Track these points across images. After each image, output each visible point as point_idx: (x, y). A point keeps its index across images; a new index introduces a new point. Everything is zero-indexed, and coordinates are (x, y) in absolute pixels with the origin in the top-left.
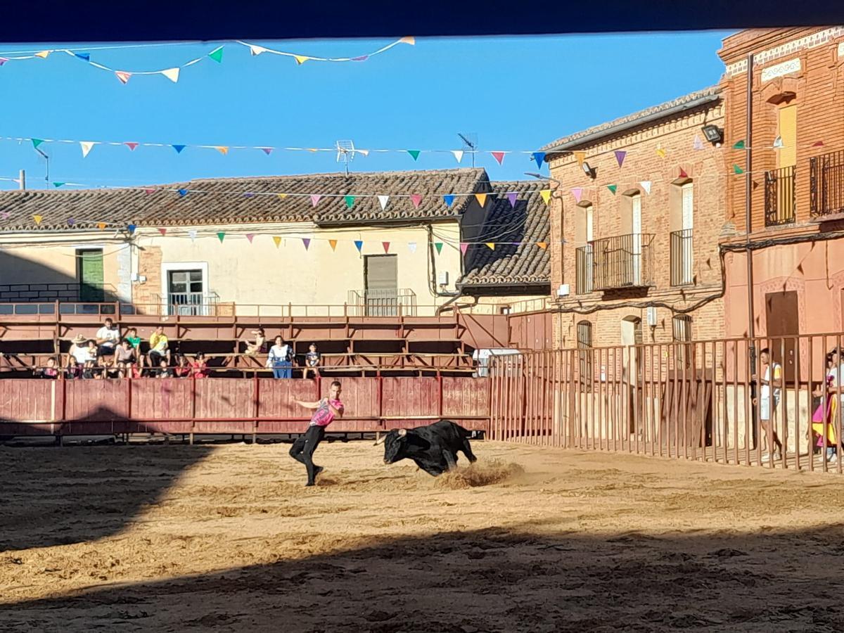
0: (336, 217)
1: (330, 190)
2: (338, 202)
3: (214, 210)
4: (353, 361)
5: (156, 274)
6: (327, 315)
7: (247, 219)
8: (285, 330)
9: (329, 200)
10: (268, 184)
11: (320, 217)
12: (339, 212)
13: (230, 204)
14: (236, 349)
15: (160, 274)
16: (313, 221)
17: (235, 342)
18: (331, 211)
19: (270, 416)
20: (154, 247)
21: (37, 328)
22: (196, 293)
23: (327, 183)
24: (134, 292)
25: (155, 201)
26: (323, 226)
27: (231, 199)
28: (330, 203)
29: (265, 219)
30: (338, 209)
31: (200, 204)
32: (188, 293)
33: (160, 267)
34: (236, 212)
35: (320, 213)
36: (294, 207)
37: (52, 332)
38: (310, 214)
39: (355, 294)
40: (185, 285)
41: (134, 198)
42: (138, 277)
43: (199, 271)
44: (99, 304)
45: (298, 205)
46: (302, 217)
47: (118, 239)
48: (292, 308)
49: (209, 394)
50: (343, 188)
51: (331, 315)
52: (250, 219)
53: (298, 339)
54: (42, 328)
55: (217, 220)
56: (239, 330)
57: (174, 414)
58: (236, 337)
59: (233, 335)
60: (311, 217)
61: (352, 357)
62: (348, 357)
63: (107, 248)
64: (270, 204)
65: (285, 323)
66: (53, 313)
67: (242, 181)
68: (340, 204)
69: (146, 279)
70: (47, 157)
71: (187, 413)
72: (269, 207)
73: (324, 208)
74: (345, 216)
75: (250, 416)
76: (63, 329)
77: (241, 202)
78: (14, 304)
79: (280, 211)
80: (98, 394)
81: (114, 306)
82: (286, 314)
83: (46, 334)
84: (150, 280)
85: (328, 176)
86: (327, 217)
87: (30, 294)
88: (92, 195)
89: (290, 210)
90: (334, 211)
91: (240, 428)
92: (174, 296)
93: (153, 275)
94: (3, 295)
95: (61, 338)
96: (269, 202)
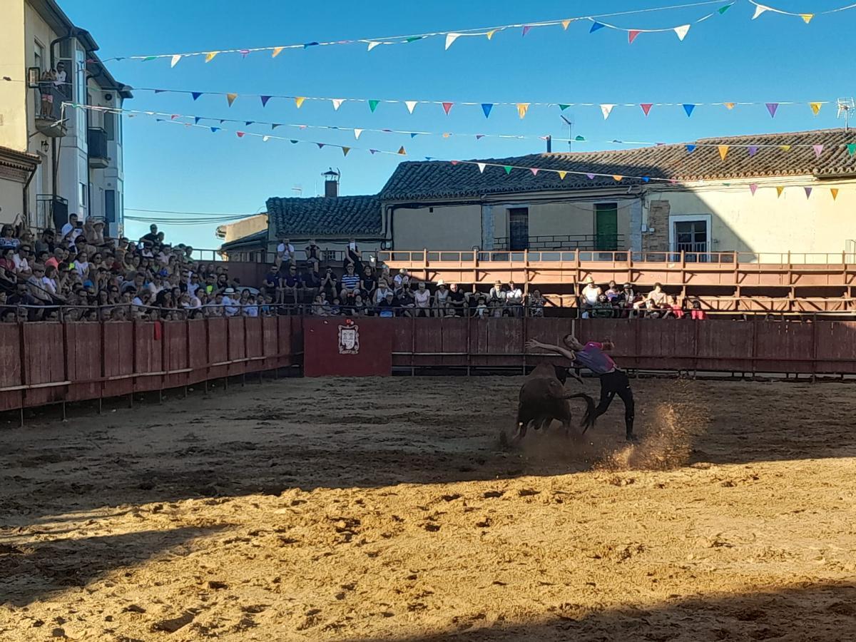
0: (836, 169)
1: (829, 144)
2: (838, 156)
3: (718, 167)
4: (850, 305)
5: (664, 226)
6: (825, 263)
7: (749, 173)
8: (784, 275)
9: (829, 154)
10: (769, 141)
11: (819, 170)
12: (838, 165)
13: (734, 161)
14: (737, 293)
15: (668, 225)
16: (813, 174)
17: (736, 287)
18: (831, 165)
19: (768, 356)
20: (663, 201)
21: (559, 272)
22: (701, 243)
23: (827, 138)
24: (644, 241)
25: (665, 159)
26: (821, 179)
27: (734, 156)
28: (829, 157)
29: (766, 173)
30: (837, 162)
31: (706, 161)
32: (693, 243)
33: (668, 219)
34: (739, 167)
35: (819, 167)
36: (794, 162)
37: (572, 277)
38: (810, 168)
39: (853, 243)
40: (690, 235)
41: (645, 157)
42: (648, 229)
43: (705, 222)
44: (614, 252)
45: (798, 160)
46: (802, 170)
47: (631, 194)
48: (791, 255)
49: (711, 335)
50: (842, 143)
51: (829, 262)
52: (752, 173)
53: (797, 285)
54: (564, 273)
55: (721, 175)
56: (741, 276)
57: (679, 352)
58: (737, 282)
59: (734, 280)
60: (811, 171)
61: (850, 302)
62: (846, 303)
63: (620, 203)
64: (770, 159)
65: (783, 270)
66: (574, 260)
67: (745, 139)
68: (840, 157)
69: (655, 231)
70: (570, 123)
71: (691, 351)
72: (770, 162)
73: (824, 162)
74: (844, 169)
75: (749, 355)
76: (583, 274)
77: (744, 158)
78: (541, 253)
79: (780, 166)
81: (626, 254)
82: (785, 261)
83: (567, 279)
84: (659, 231)
85: (828, 132)
86: (827, 170)
87: (554, 245)
88: (608, 156)
89: (790, 165)
90: (834, 165)
91: (740, 366)
92: (680, 245)
93: (662, 226)
94: (531, 245)
95: (580, 283)
96: (770, 157)
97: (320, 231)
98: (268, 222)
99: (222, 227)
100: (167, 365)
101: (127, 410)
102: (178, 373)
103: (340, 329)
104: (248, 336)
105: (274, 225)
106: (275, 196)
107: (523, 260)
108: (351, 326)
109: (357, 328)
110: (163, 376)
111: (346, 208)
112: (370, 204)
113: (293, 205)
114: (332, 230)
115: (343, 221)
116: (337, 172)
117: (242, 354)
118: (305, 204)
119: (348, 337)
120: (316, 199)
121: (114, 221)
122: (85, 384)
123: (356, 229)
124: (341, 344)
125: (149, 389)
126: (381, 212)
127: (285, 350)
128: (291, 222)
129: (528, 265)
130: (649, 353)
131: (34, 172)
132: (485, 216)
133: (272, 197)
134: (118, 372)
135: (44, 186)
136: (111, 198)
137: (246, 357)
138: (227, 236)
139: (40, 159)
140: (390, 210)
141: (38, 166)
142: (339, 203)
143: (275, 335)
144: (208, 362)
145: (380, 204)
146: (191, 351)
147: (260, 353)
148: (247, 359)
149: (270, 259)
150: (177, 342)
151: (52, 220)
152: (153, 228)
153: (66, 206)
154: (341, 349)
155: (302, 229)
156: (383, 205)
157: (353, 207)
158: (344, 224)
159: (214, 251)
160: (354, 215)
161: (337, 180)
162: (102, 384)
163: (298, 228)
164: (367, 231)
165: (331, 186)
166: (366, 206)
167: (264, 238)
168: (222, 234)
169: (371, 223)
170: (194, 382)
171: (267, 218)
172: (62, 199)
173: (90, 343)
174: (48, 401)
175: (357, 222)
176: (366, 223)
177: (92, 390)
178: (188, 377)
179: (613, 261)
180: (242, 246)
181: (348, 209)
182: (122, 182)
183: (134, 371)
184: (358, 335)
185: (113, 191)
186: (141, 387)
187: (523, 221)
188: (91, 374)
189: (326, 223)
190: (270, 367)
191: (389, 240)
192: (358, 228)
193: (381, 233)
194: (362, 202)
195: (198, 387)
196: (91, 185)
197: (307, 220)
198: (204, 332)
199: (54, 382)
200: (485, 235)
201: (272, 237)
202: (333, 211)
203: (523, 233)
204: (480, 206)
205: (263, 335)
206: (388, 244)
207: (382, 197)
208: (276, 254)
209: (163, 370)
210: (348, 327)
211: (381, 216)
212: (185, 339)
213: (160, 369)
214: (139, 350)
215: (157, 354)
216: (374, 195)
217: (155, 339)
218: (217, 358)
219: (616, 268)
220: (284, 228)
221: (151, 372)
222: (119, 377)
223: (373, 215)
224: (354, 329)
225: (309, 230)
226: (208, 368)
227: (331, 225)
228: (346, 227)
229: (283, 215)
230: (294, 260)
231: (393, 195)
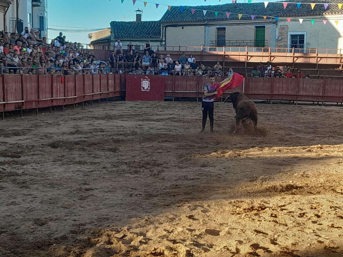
5: (286, 37)
8: (338, 59)
14: (317, 67)
17: (316, 64)
19: (329, 95)
20: (285, 25)
22: (301, 44)
24: (276, 43)
29: (332, 13)
32: (298, 44)
33: (287, 33)
34: (320, 11)
37: (244, 59)
40: (297, 41)
42: (278, 38)
43: (304, 35)
44: (263, 48)
47: (271, 22)
48: (341, 50)
49: (305, 85)
52: (325, 14)
54: (240, 56)
55: (312, 14)
56: (319, 59)
57: (290, 92)
59: (316, 61)
63: (266, 26)
64: (334, 7)
65: (338, 57)
66: (245, 51)
69: (281, 39)
71: (295, 92)
72: (333, 8)
75: (321, 94)
76: (249, 57)
78: (231, 48)
80: (261, 84)
81: (268, 49)
82: (339, 53)
83: (242, 59)
84: (283, 39)
87: (237, 44)
91: (317, 99)
92: (292, 45)
93: (285, 37)
94: (227, 44)
95: (247, 61)
96: (334, 6)
97: (133, 36)
98: (111, 32)
99: (91, 34)
100: (66, 95)
101: (49, 113)
102: (71, 98)
103: (142, 80)
104: (102, 82)
105: (113, 34)
106: (114, 21)
107: (222, 51)
108: (146, 79)
109: (149, 80)
110: (64, 99)
111: (145, 26)
112: (156, 25)
113: (122, 25)
114: (139, 37)
115: (144, 32)
116: (141, 10)
117: (99, 90)
118: (127, 24)
119: (145, 83)
120: (132, 22)
121: (43, 30)
122: (31, 102)
123: (149, 36)
124: (142, 87)
125: (59, 104)
126: (160, 28)
127: (118, 89)
128: (121, 32)
129: (225, 53)
130: (277, 93)
131: (8, 7)
132: (206, 31)
133: (113, 21)
134: (45, 97)
135: (13, 14)
136: (42, 20)
137: (101, 92)
138: (92, 38)
139: (11, 2)
140: (164, 28)
141: (10, 5)
142: (142, 24)
143: (113, 82)
144: (84, 93)
145: (160, 25)
146: (77, 88)
147: (107, 90)
148: (101, 93)
149: (112, 49)
150: (71, 85)
151: (16, 29)
152: (61, 34)
153: (23, 23)
154: (142, 89)
155: (126, 36)
156: (161, 25)
157: (148, 26)
158: (144, 33)
159: (87, 45)
160: (149, 30)
161: (141, 14)
162: (38, 102)
163: (124, 35)
164: (154, 37)
165: (139, 17)
166: (154, 25)
167: (109, 39)
168: (90, 37)
169: (156, 33)
170: (78, 102)
171: (110, 30)
172: (21, 20)
173: (33, 84)
174: (15, 109)
175: (150, 33)
176: (154, 33)
177: (34, 105)
178: (75, 100)
179: (263, 52)
180: (99, 43)
181: (146, 27)
182: (47, 13)
183: (52, 97)
184: (149, 83)
185: (43, 17)
186: (55, 104)
187: (223, 33)
188: (33, 97)
189: (136, 33)
190: (111, 96)
191: (164, 41)
192: (151, 35)
193: (160, 38)
194: (152, 23)
195: (80, 104)
196: (33, 14)
197: (128, 31)
198: (83, 80)
199: (17, 100)
200: (206, 40)
201: (112, 39)
202: (139, 28)
203: (223, 39)
204: (204, 26)
205: (108, 82)
206: (164, 43)
207: (161, 21)
208: (114, 46)
209: (65, 97)
210: (145, 79)
211: (160, 30)
212: (74, 83)
213: (63, 96)
214: (54, 88)
215: (62, 90)
216: (158, 21)
217: (61, 83)
218: (88, 92)
219: (263, 55)
220: (118, 35)
221: (60, 97)
222: (45, 99)
223: (157, 30)
224: (148, 80)
225: (129, 36)
226: (84, 96)
227: (138, 34)
228: (145, 35)
229: (117, 29)
230: (122, 49)
231: (166, 21)
